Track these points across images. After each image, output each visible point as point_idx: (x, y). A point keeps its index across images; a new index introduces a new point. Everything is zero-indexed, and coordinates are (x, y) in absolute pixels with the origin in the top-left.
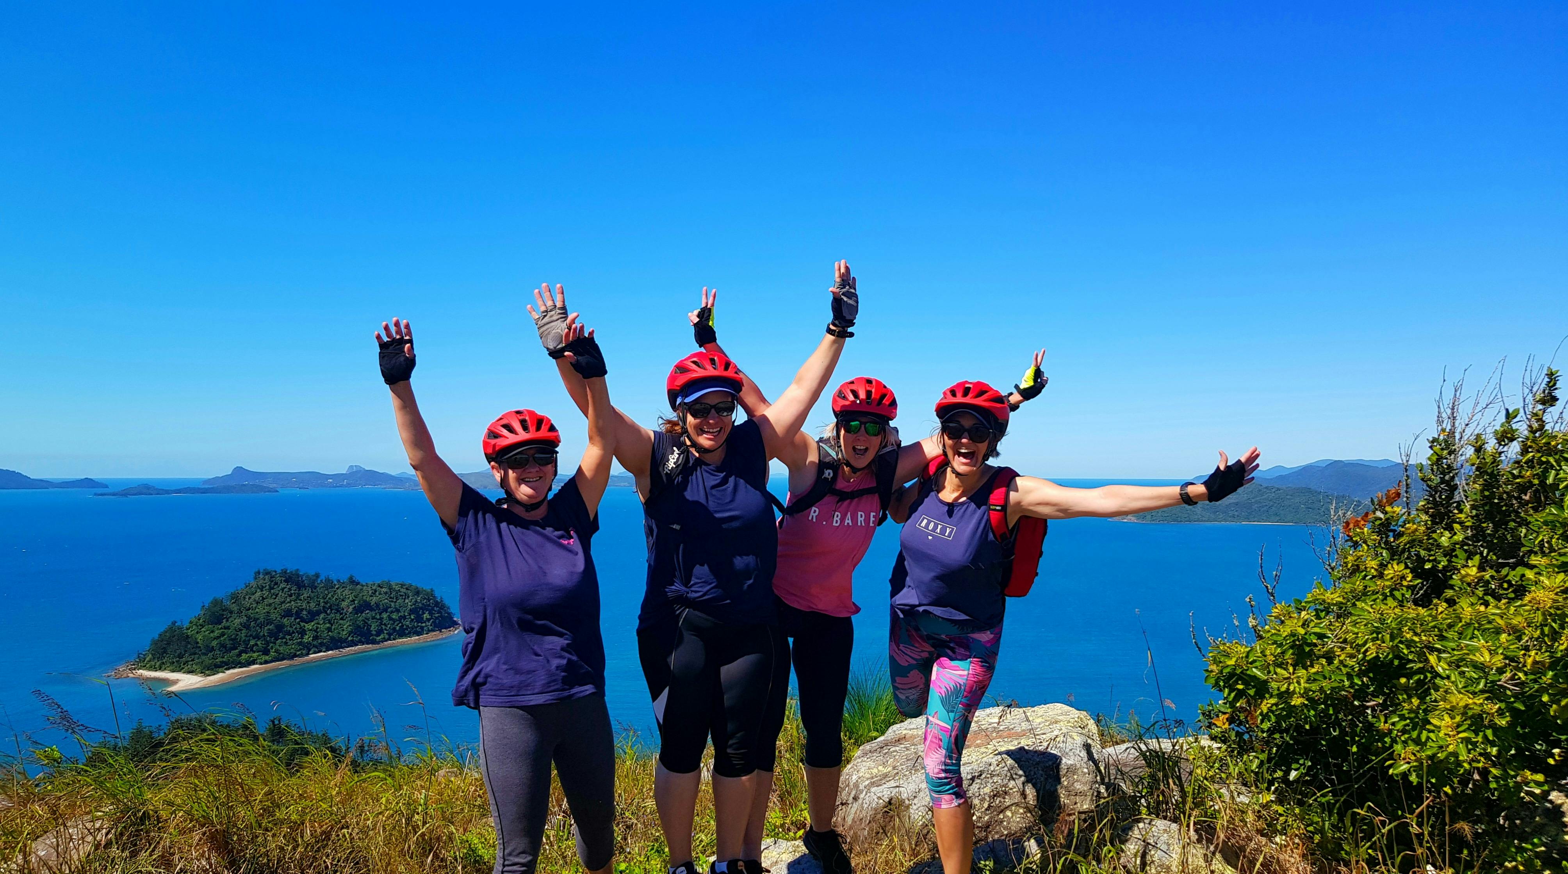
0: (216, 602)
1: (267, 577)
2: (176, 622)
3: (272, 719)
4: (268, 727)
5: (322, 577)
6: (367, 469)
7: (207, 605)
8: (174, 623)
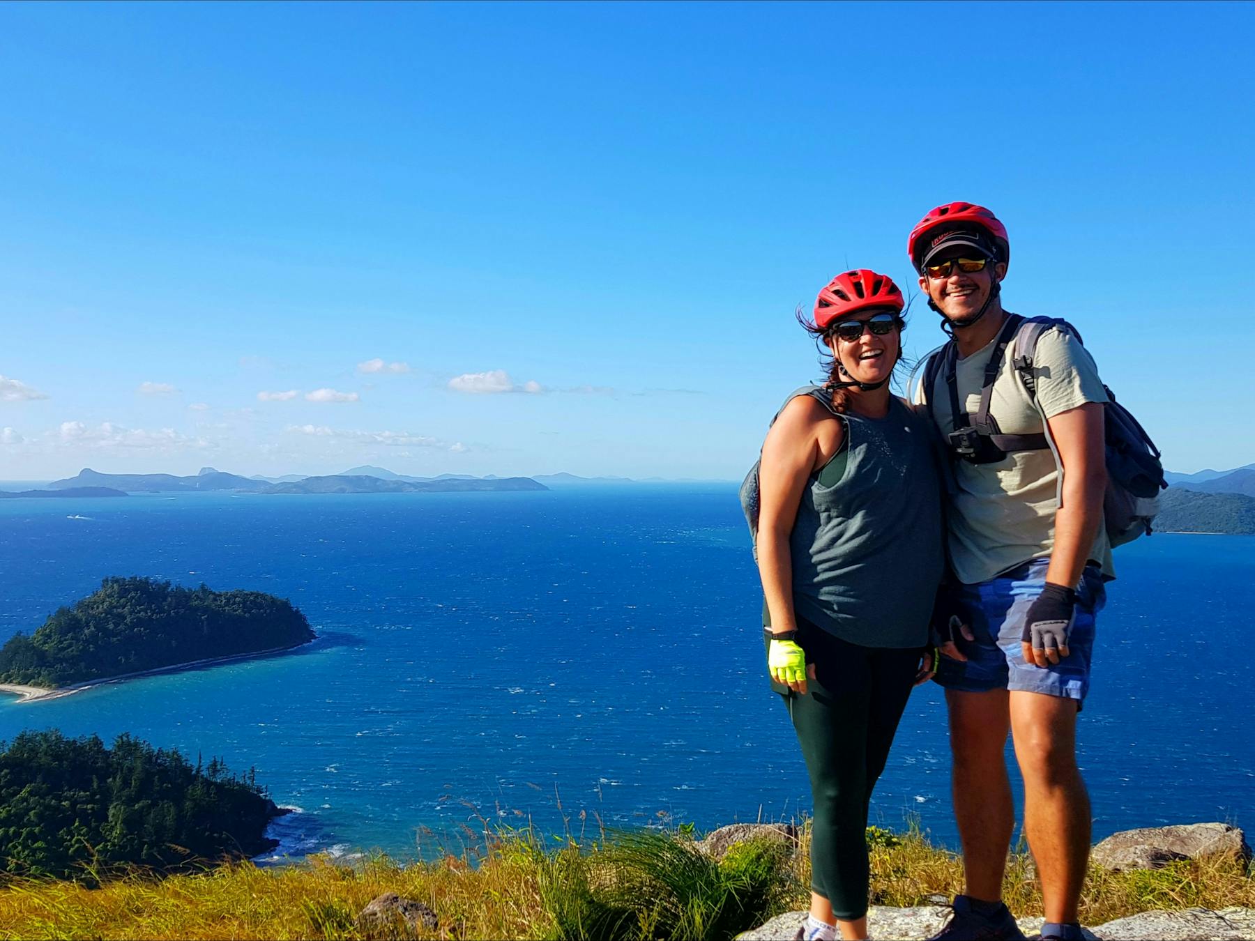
0: (63, 612)
1: (115, 585)
2: (21, 632)
3: (120, 735)
4: (116, 743)
5: (173, 586)
6: (220, 471)
7: (53, 614)
8: (19, 633)
